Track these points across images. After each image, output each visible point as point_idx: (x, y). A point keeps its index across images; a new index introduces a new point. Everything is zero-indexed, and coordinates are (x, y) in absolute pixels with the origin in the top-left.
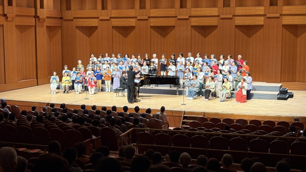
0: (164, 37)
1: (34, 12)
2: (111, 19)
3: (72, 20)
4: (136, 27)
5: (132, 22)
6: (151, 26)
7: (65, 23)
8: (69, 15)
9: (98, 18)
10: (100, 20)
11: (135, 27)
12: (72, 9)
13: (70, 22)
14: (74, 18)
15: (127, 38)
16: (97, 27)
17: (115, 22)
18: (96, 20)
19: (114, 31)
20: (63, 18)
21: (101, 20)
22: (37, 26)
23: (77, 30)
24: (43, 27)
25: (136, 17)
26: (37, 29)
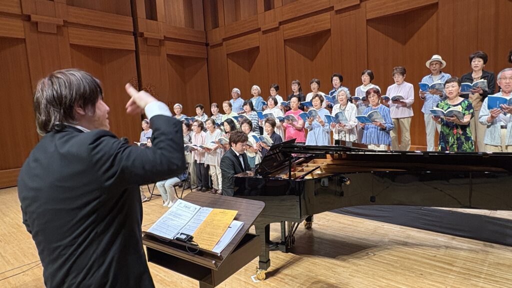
1: (132, 24)
2: (281, 27)
3: (221, 45)
4: (332, 32)
5: (324, 22)
7: (212, 51)
8: (217, 36)
9: (259, 29)
10: (263, 32)
11: (329, 30)
12: (220, 25)
13: (219, 48)
14: (224, 40)
15: (314, 60)
16: (258, 47)
17: (291, 29)
18: (255, 35)
19: (288, 48)
20: (208, 44)
21: (265, 32)
22: (140, 53)
23: (230, 61)
24: (159, 55)
25: (332, 8)
26: (141, 57)
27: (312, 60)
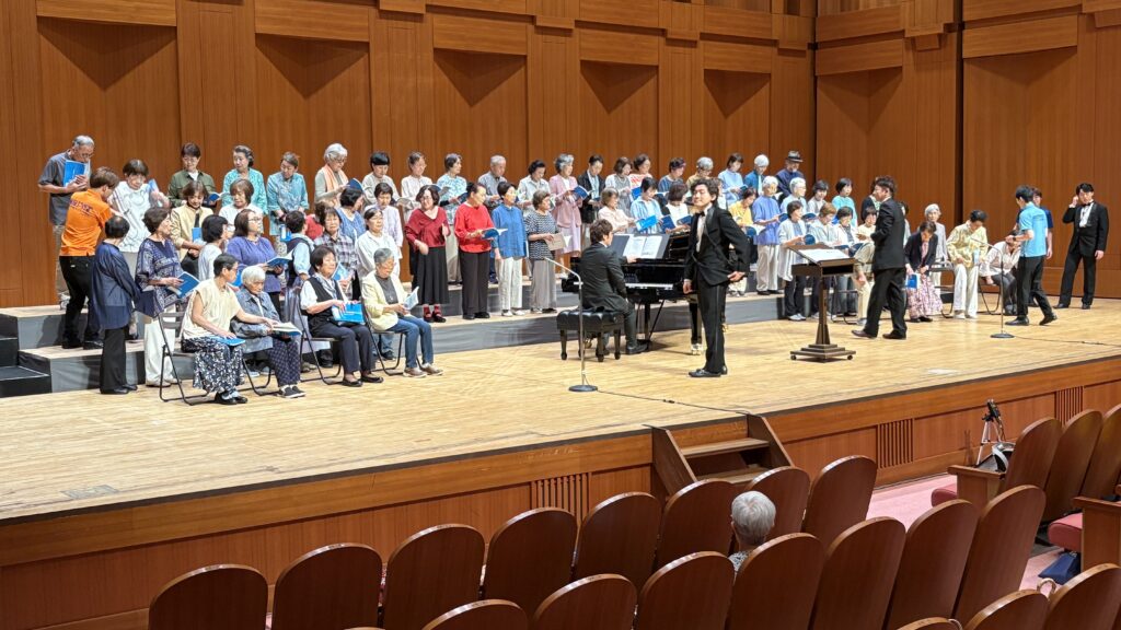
0: (307, 95)
6: (258, 36)
11: (175, 29)
27: (104, 86)
